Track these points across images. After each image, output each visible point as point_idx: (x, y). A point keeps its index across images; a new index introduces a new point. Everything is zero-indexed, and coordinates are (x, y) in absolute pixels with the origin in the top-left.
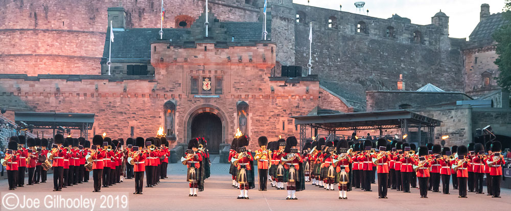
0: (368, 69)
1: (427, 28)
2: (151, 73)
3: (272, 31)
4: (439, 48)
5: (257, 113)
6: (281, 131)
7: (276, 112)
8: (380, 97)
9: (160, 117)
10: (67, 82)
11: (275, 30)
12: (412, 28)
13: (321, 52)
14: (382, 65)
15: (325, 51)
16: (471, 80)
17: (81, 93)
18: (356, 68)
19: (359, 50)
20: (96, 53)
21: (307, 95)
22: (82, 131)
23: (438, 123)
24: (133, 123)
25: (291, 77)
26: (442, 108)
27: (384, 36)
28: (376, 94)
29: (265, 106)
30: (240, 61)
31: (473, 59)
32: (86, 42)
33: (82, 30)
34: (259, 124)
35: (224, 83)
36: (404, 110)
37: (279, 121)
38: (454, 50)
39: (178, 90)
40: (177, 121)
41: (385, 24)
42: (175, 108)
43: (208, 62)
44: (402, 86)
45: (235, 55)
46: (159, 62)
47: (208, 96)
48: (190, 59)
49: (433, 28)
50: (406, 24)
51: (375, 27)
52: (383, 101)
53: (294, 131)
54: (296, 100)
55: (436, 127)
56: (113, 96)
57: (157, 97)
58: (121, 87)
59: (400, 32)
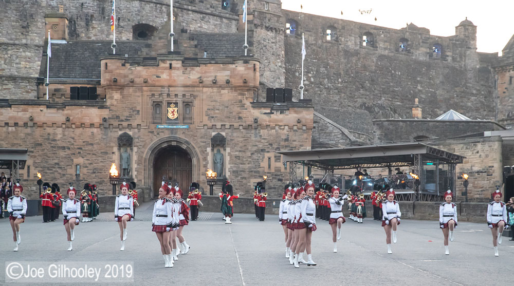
0: (376, 92)
1: (450, 40)
2: (102, 97)
3: (255, 44)
4: (465, 65)
5: (236, 148)
6: (266, 170)
7: (261, 146)
8: (391, 127)
9: (113, 153)
11: (259, 42)
12: (431, 41)
13: (317, 71)
14: (393, 86)
15: (322, 69)
16: (505, 105)
17: (11, 122)
18: (362, 91)
19: (365, 67)
20: (31, 71)
21: (298, 125)
23: (460, 159)
24: (79, 160)
25: (278, 102)
26: (465, 141)
27: (396, 51)
28: (386, 124)
29: (246, 139)
30: (215, 82)
31: (507, 79)
32: (17, 57)
33: (12, 42)
34: (238, 161)
35: (196, 110)
36: (418, 143)
37: (263, 157)
38: (483, 67)
39: (136, 119)
40: (135, 158)
41: (397, 35)
42: (132, 142)
43: (173, 84)
44: (418, 113)
45: (208, 74)
46: (112, 84)
47: (175, 127)
48: (151, 80)
49: (458, 41)
50: (423, 36)
51: (385, 39)
52: (394, 132)
53: (283, 170)
54: (285, 131)
55: (458, 164)
56: (53, 127)
57: (109, 128)
58: (63, 115)
59: (416, 46)
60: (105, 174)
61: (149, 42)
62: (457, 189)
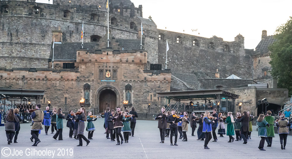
0: (199, 66)
1: (232, 43)
2: (77, 67)
3: (145, 44)
4: (239, 55)
5: (136, 91)
6: (150, 101)
7: (147, 90)
8: (206, 82)
9: (81, 92)
10: (29, 72)
11: (147, 43)
12: (224, 43)
13: (172, 57)
14: (207, 64)
15: (175, 56)
16: (257, 73)
17: (37, 78)
18: (192, 66)
19: (194, 55)
20: (46, 56)
21: (164, 80)
22: (37, 100)
23: (237, 96)
24: (66, 95)
25: (155, 70)
26: (240, 89)
27: (208, 48)
28: (203, 80)
29: (141, 87)
30: (127, 61)
31: (258, 61)
32: (40, 50)
33: (37, 43)
34: (137, 96)
35: (118, 74)
36: (218, 89)
37: (149, 95)
38: (247, 56)
39: (92, 77)
40: (91, 95)
41: (209, 41)
42: (90, 88)
43: (109, 62)
44: (218, 76)
45: (124, 58)
46: (81, 61)
47: (109, 81)
48: (98, 60)
49: (236, 43)
50: (220, 41)
51: (203, 42)
52: (207, 84)
53: (157, 101)
54: (158, 83)
55: (236, 99)
56: (55, 80)
57: (80, 81)
58: (60, 75)
59: (217, 46)
60: (77, 101)
61: (98, 43)
62: (236, 110)
